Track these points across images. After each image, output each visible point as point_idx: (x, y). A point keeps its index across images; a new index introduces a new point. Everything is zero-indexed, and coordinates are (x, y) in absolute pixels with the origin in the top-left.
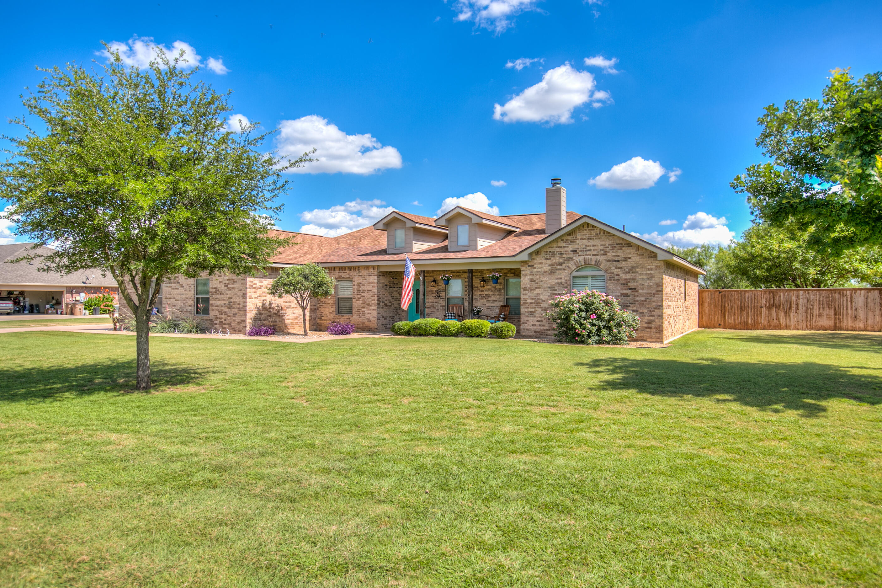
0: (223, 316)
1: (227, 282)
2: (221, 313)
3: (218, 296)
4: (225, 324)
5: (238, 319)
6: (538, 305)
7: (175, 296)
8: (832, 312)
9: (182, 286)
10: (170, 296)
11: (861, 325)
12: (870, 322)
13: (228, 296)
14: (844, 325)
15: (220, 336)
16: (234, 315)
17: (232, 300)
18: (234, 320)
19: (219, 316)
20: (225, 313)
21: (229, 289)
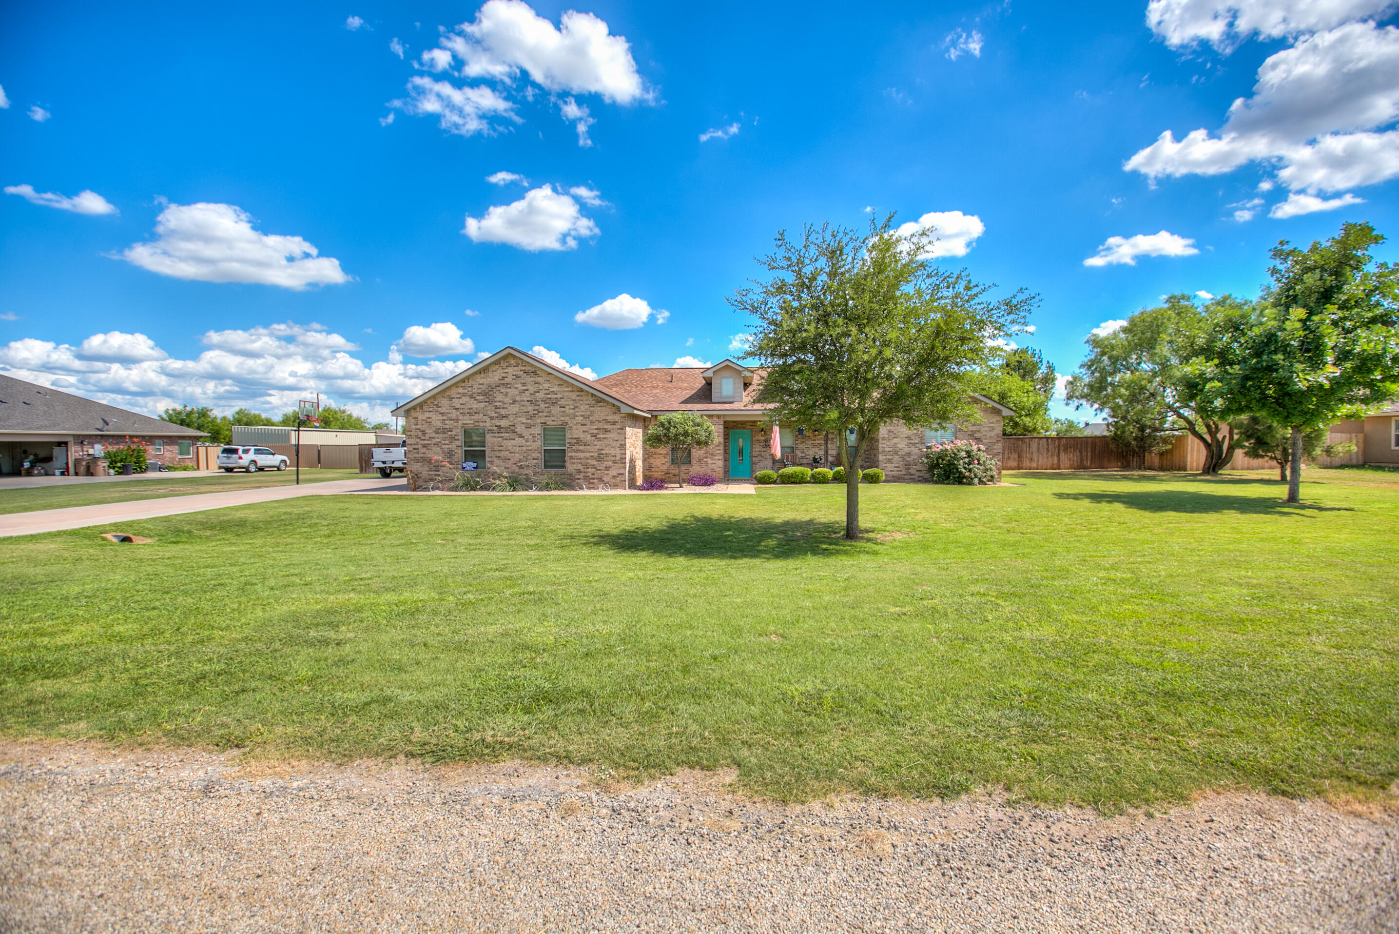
0: (590, 470)
1: (596, 431)
2: (586, 466)
3: (581, 448)
4: (593, 479)
5: (613, 472)
6: (896, 453)
7: (510, 448)
8: (1016, 456)
9: (521, 436)
10: (500, 448)
11: (1035, 465)
12: (1040, 463)
13: (598, 447)
14: (1024, 465)
15: (586, 492)
16: (607, 468)
17: (603, 452)
18: (607, 474)
19: (582, 470)
20: (593, 467)
21: (599, 440)
